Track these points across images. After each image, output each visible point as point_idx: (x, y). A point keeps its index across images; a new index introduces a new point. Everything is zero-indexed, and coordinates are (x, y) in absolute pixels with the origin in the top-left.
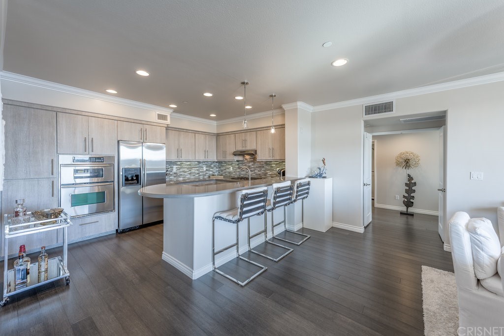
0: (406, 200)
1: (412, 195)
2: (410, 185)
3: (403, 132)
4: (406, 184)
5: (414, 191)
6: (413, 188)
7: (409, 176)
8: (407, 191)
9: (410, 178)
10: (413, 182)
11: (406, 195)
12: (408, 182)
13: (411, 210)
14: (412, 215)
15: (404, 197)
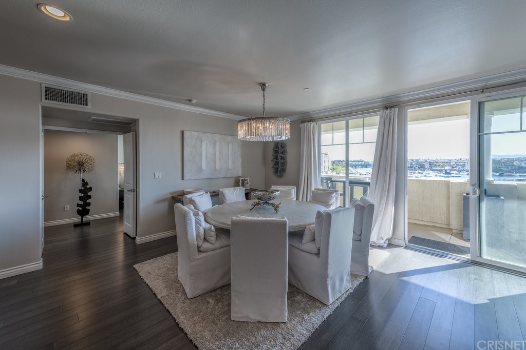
0: (80, 209)
1: (88, 201)
2: (85, 191)
3: (89, 131)
4: (81, 191)
5: (90, 197)
6: (89, 194)
7: (83, 180)
8: (81, 198)
9: (85, 183)
10: (88, 187)
11: (81, 203)
12: (83, 188)
13: (87, 218)
14: (88, 224)
15: (78, 205)
